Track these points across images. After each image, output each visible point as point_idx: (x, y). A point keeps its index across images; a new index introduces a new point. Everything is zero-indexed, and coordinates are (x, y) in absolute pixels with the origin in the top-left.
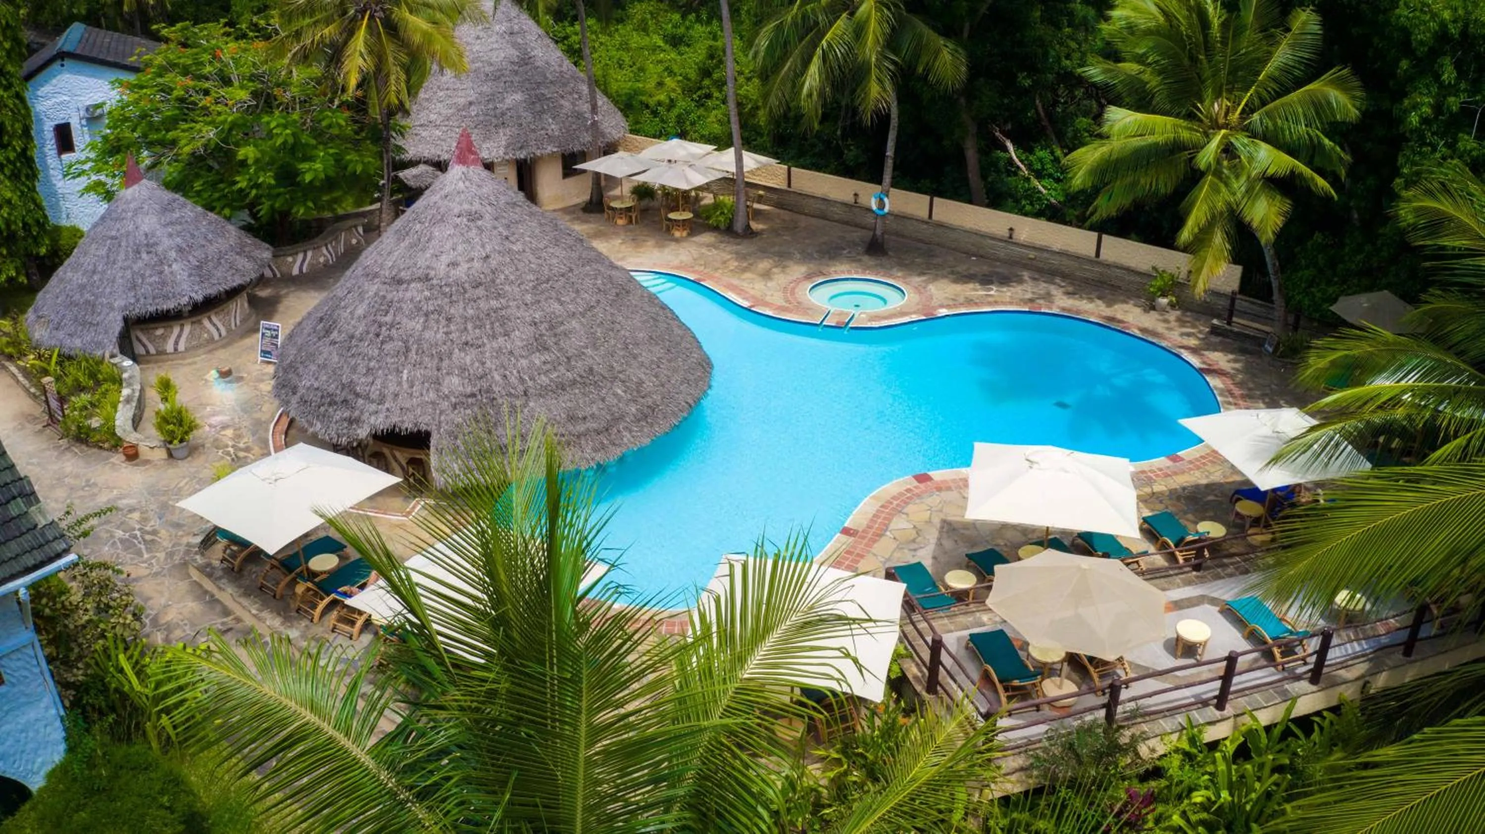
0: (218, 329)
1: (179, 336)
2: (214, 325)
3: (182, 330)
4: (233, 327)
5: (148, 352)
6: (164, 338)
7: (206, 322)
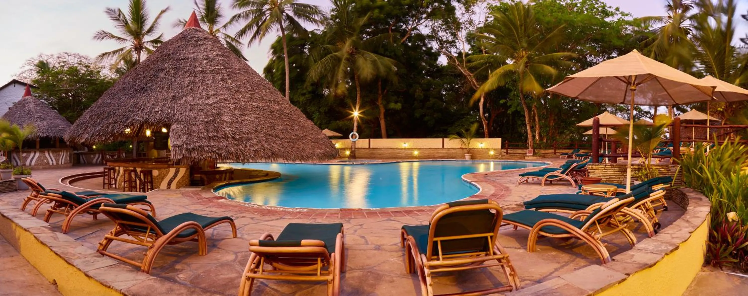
0: (52, 160)
1: (33, 158)
2: (51, 157)
3: (34, 155)
4: (60, 163)
5: (17, 165)
6: (26, 158)
7: (47, 155)
